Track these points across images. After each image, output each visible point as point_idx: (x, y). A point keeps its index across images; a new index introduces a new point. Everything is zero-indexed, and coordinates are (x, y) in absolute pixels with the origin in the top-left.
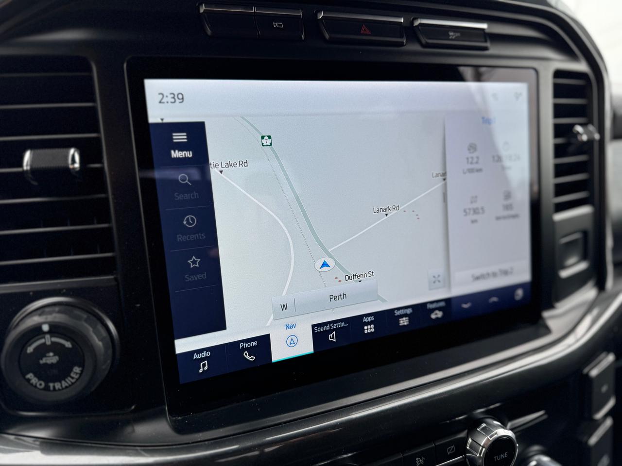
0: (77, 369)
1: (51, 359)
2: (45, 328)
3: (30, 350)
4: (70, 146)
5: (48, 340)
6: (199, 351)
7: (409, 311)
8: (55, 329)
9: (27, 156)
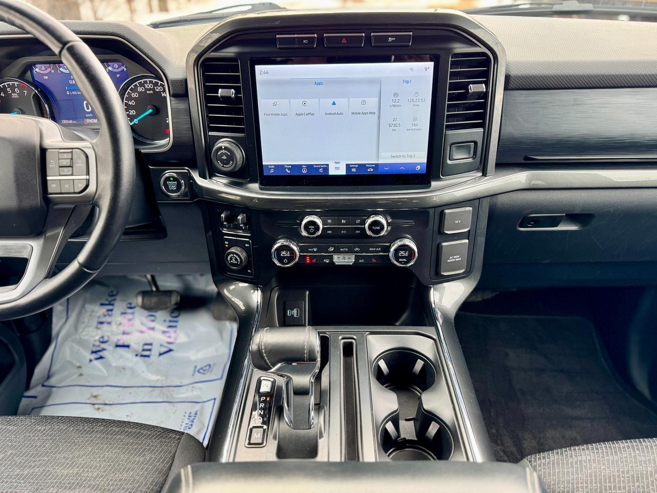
0: (231, 162)
1: (224, 157)
2: (223, 147)
3: (219, 153)
4: (231, 89)
5: (224, 151)
6: (271, 165)
7: (357, 166)
8: (226, 148)
9: (220, 90)
